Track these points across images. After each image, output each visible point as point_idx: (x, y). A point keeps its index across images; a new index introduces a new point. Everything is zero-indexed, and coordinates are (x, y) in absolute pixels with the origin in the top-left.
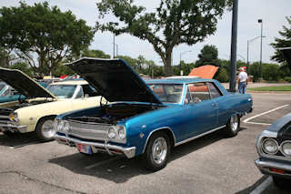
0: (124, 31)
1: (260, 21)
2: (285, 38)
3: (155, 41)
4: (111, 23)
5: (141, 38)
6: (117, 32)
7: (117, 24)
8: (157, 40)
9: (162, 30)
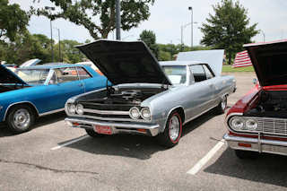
0: (59, 16)
1: (190, 8)
2: (211, 25)
3: (90, 26)
4: (47, 8)
5: (77, 24)
6: (52, 18)
7: (53, 9)
8: (93, 25)
9: (99, 15)
